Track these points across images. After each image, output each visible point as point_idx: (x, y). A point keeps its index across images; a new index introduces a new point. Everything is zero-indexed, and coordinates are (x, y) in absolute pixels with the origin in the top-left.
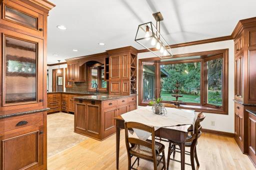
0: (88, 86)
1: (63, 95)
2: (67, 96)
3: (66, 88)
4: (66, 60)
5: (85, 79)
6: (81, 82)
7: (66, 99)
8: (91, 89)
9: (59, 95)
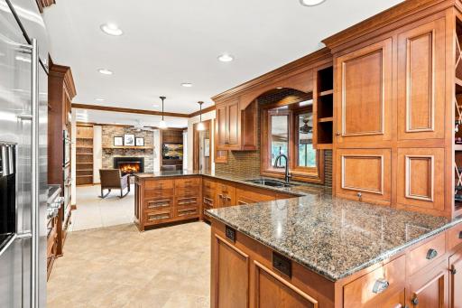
0: (261, 160)
1: (207, 182)
2: (213, 184)
3: (216, 163)
4: (214, 99)
5: (255, 142)
6: (245, 152)
7: (212, 191)
8: (271, 169)
9: (198, 180)
